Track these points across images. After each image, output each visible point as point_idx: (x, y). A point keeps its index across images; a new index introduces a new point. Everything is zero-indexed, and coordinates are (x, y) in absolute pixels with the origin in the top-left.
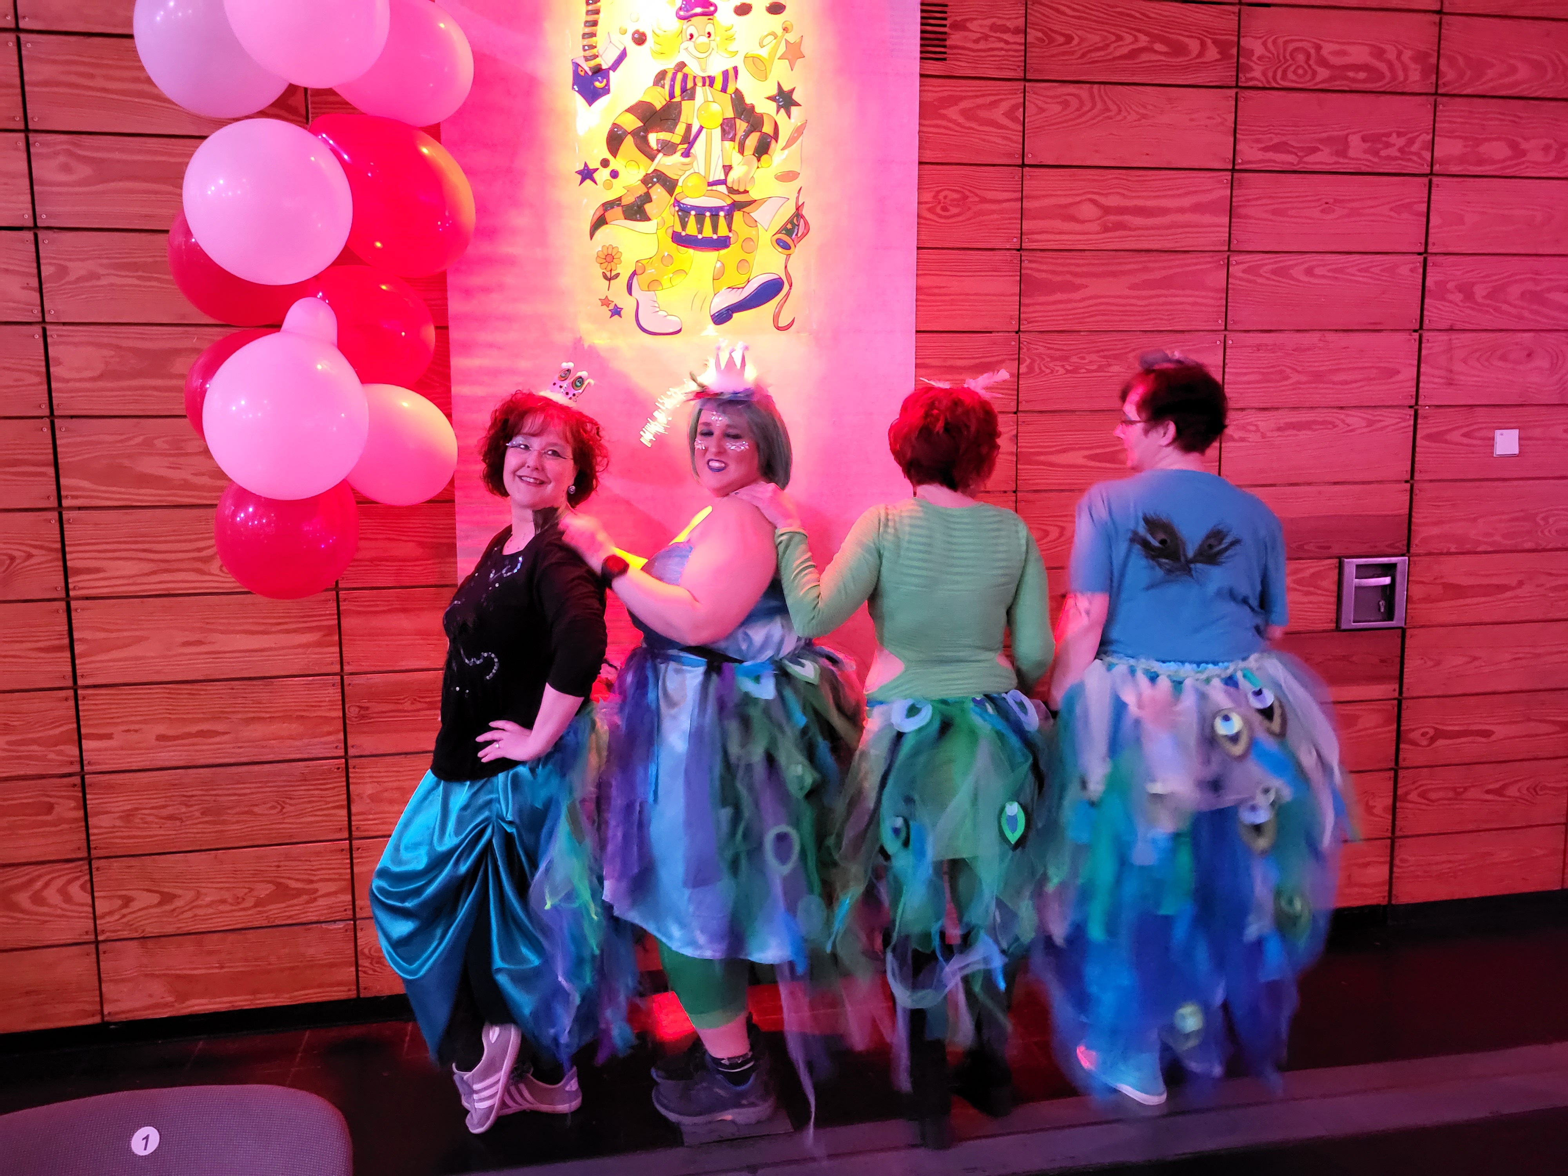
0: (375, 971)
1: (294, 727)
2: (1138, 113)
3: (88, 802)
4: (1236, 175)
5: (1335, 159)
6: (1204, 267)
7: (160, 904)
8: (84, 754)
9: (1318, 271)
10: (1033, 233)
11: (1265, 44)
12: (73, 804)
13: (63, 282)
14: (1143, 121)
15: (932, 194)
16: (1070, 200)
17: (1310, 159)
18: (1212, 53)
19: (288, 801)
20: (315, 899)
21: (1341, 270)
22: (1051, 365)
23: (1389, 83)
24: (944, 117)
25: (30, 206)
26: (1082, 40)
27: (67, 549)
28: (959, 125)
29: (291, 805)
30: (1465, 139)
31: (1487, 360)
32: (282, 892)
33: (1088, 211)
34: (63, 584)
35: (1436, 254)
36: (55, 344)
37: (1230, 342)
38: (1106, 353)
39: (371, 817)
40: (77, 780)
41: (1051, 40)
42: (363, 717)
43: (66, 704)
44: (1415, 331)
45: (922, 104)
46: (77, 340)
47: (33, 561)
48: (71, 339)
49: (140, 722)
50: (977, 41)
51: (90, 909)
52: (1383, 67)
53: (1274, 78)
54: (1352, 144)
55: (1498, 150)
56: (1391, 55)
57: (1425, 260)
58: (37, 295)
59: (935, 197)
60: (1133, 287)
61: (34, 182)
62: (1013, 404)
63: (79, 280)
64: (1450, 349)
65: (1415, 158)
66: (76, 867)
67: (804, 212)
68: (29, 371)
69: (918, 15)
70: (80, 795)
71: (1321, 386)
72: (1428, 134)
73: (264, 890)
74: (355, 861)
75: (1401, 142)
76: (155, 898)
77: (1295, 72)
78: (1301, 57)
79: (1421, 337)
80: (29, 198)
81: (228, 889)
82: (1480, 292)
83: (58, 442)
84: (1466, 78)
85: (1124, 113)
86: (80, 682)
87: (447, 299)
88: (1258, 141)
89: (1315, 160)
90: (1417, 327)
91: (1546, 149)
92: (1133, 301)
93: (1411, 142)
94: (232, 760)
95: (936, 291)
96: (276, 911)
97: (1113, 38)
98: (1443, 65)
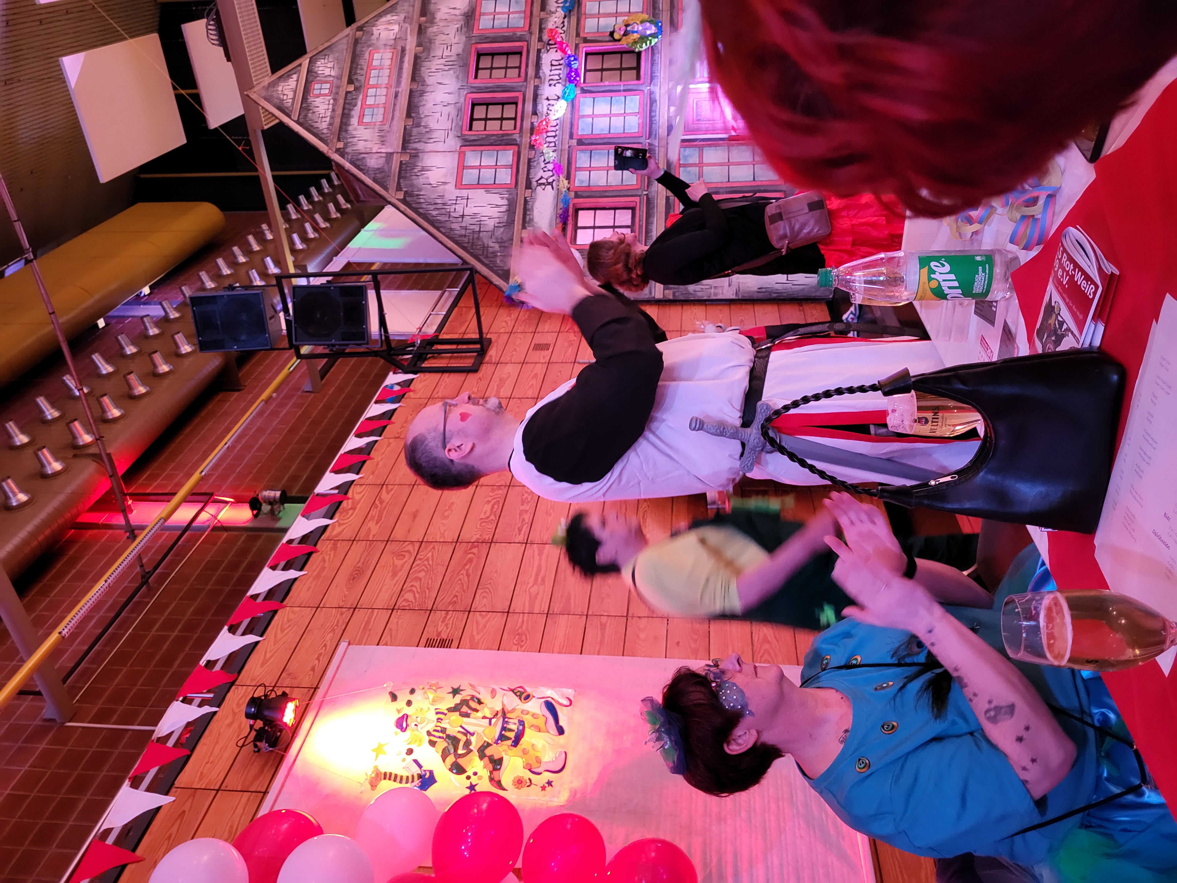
2: (494, 573)
4: (529, 542)
5: (528, 513)
10: (541, 609)
11: (475, 535)
15: (515, 645)
16: (528, 596)
17: (527, 521)
18: (475, 550)
22: (605, 603)
23: (501, 499)
24: (479, 640)
26: (457, 592)
28: (484, 635)
33: (535, 589)
41: (455, 602)
45: (470, 649)
50: (447, 628)
53: (490, 531)
54: (524, 508)
56: (490, 499)
62: (623, 618)
67: (513, 688)
69: (429, 648)
75: (526, 495)
77: (489, 526)
78: (484, 524)
88: (516, 536)
89: (528, 519)
95: (561, 647)
97: (459, 582)
98: (498, 484)
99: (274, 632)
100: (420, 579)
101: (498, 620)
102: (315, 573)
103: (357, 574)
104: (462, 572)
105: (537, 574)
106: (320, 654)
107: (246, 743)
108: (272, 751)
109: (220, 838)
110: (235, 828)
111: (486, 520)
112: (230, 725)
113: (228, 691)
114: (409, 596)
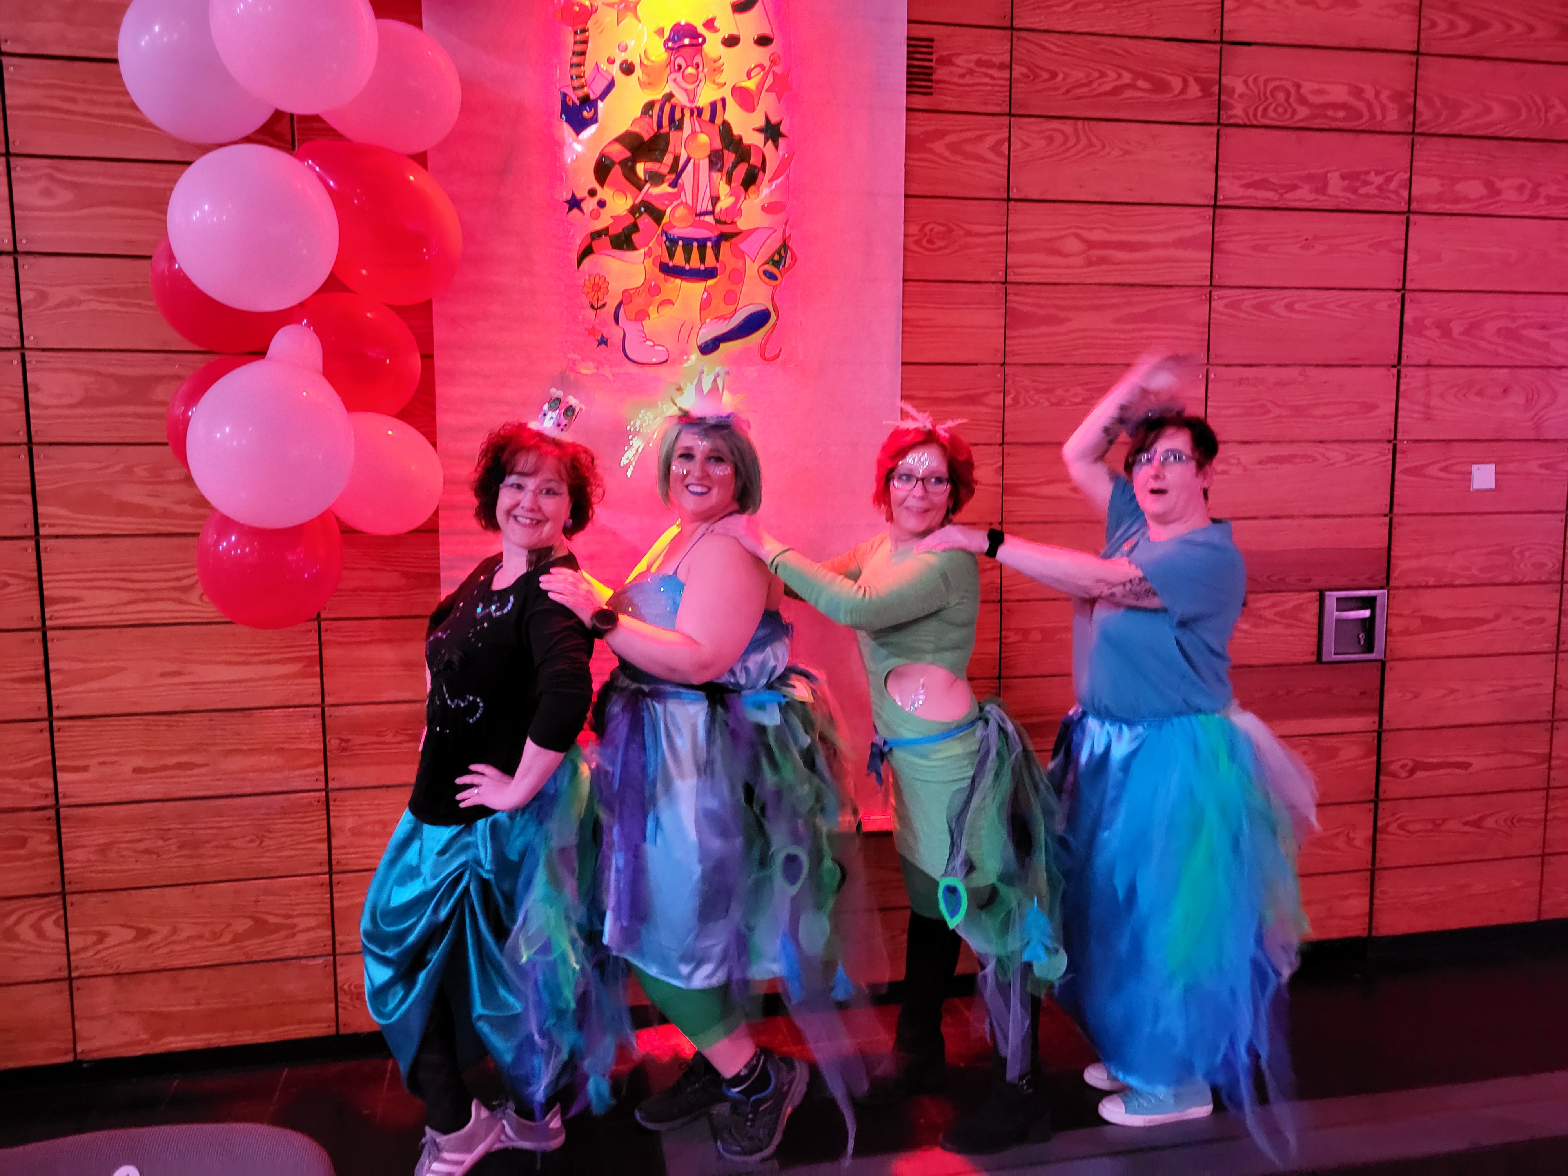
0: (354, 1007)
1: (274, 760)
2: (1121, 149)
3: (63, 836)
4: (1218, 211)
5: (1313, 196)
6: (1187, 301)
7: (135, 939)
8: (59, 786)
9: (1297, 306)
10: (1018, 267)
11: (1245, 82)
12: (47, 838)
13: (42, 308)
14: (1126, 157)
15: (918, 227)
16: (1054, 234)
17: (1289, 196)
18: (1194, 90)
19: (267, 834)
20: (294, 935)
21: (1321, 306)
22: (1036, 397)
23: (1367, 122)
24: (931, 151)
25: (10, 231)
26: (1066, 76)
27: (44, 578)
28: (945, 159)
29: (270, 838)
30: (1441, 177)
31: (1464, 395)
32: (261, 927)
33: (1073, 245)
34: (39, 614)
35: (1414, 291)
36: (34, 369)
37: (1212, 376)
38: (1090, 386)
39: (351, 850)
40: (51, 813)
41: (1036, 76)
42: (345, 749)
43: (40, 736)
44: (1394, 366)
45: (908, 137)
46: (55, 365)
47: (9, 590)
48: (49, 365)
49: (115, 755)
50: (962, 76)
51: (64, 945)
52: (1361, 106)
53: (1255, 115)
54: (1331, 182)
55: (1473, 189)
56: (1369, 94)
57: (1403, 297)
58: (16, 321)
59: (922, 229)
60: (1118, 320)
61: (15, 206)
62: (999, 436)
63: (58, 306)
64: (1428, 385)
65: (1393, 196)
66: (50, 902)
67: (791, 244)
68: (8, 398)
69: (905, 49)
70: (55, 828)
71: (1302, 420)
72: (1406, 172)
73: (242, 925)
74: (335, 895)
75: (1379, 180)
76: (130, 934)
77: (1275, 110)
78: (1281, 96)
79: (1399, 372)
80: (9, 223)
81: (204, 924)
82: (1457, 328)
83: (36, 470)
84: (1442, 118)
85: (1107, 150)
86: (56, 713)
87: (432, 327)
88: (1239, 178)
89: (1294, 197)
90: (1395, 362)
91: (1521, 188)
92: (1117, 335)
93: (1389, 180)
94: (210, 793)
95: (922, 323)
96: (255, 947)
97: (1097, 74)
98: (1420, 105)
104: (1126, 73)
111: (1294, 99)
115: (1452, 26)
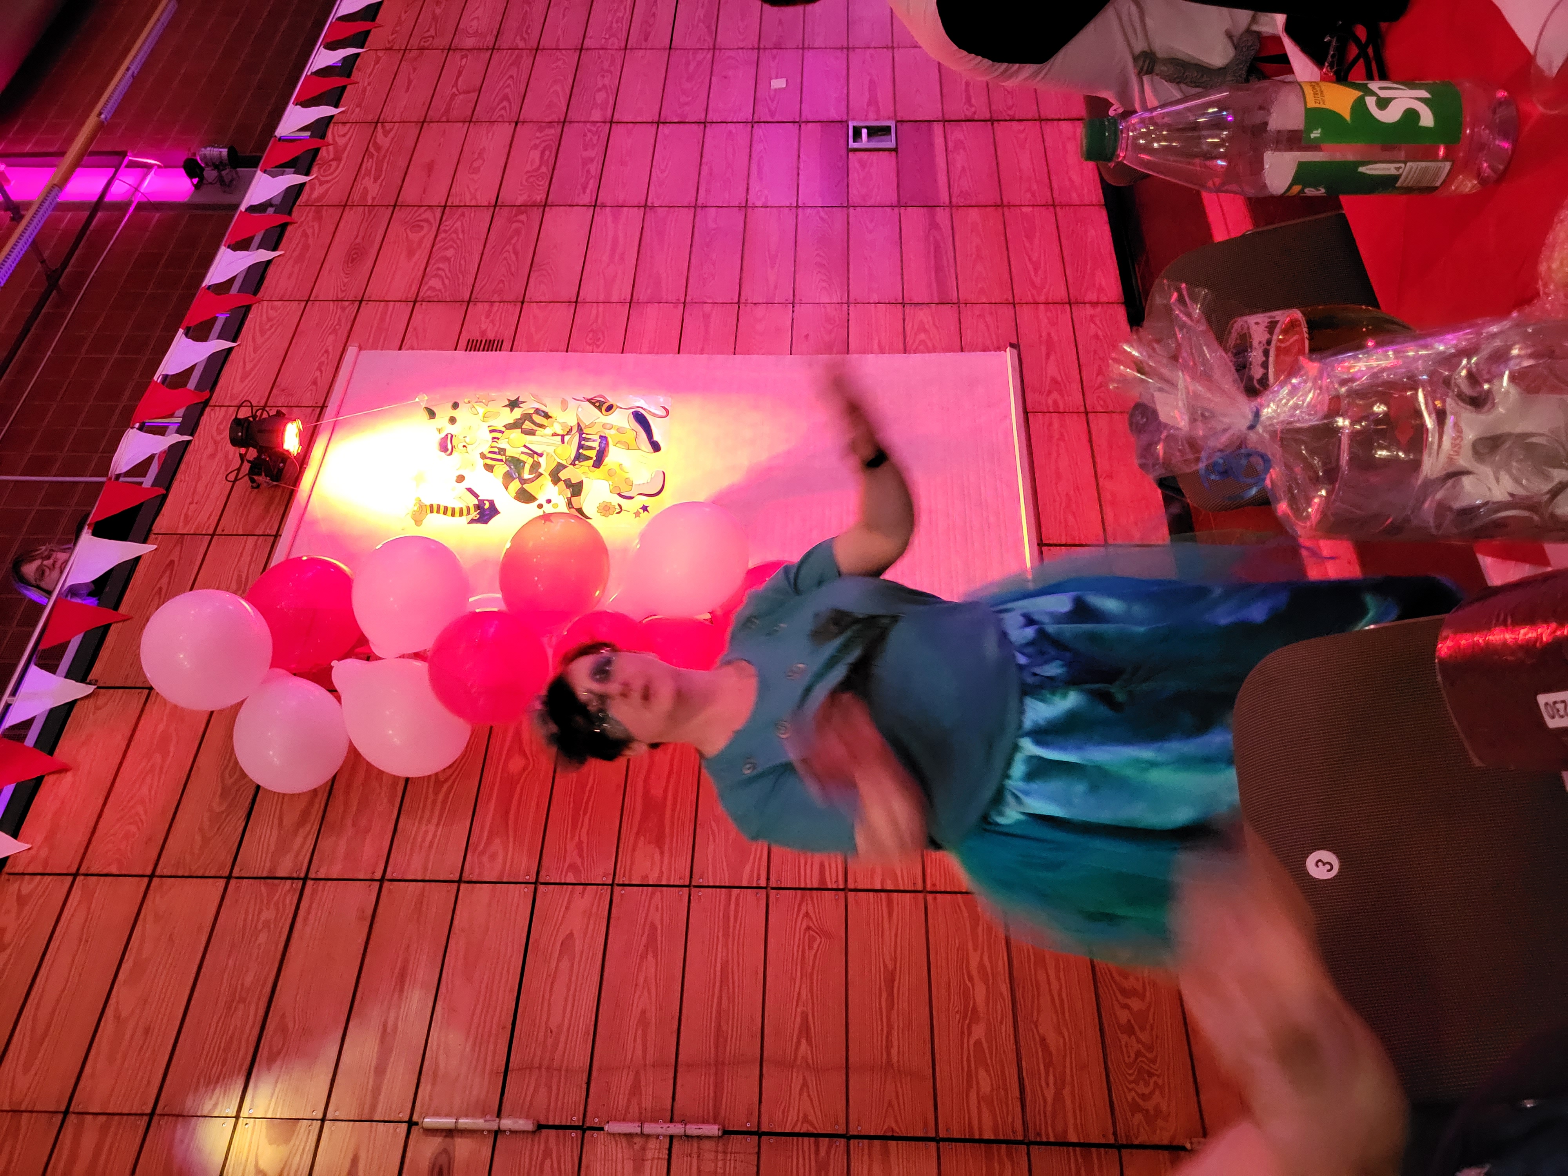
4: (598, 205)
5: (595, 162)
6: (653, 217)
9: (663, 168)
10: (621, 297)
11: (521, 195)
13: (581, 868)
14: (558, 247)
15: (588, 347)
16: (602, 280)
17: (593, 174)
18: (523, 217)
21: (664, 158)
22: (708, 287)
23: (554, 142)
24: (539, 340)
25: (518, 885)
26: (502, 275)
27: (803, 886)
28: (545, 333)
30: (591, 111)
33: (611, 269)
34: (833, 892)
35: (659, 118)
36: (630, 878)
41: (500, 290)
43: (939, 900)
44: (706, 126)
45: (528, 351)
46: (628, 863)
47: (812, 914)
48: (628, 868)
50: (494, 325)
52: (543, 145)
53: (542, 186)
54: (586, 155)
55: (601, 97)
56: (538, 141)
57: (662, 123)
58: (589, 887)
59: (590, 345)
63: (581, 855)
64: (718, 110)
67: (590, 397)
68: (651, 898)
69: (472, 352)
71: (735, 164)
72: (587, 125)
75: (589, 135)
77: (540, 181)
78: (532, 179)
79: (709, 123)
80: (513, 885)
82: (684, 99)
83: (711, 884)
84: (557, 112)
86: (920, 888)
88: (579, 195)
89: (594, 171)
90: (703, 125)
91: (603, 76)
93: (590, 131)
95: (652, 345)
97: (505, 262)
98: (547, 120)
99: (251, 336)
100: (448, 260)
101: (563, 313)
102: (296, 253)
103: (356, 253)
104: (507, 247)
105: (613, 250)
106: (322, 363)
107: (240, 476)
108: (276, 485)
109: (227, 590)
110: (244, 577)
111: (535, 174)
112: (213, 456)
113: (201, 414)
114: (435, 283)
115: (504, 108)
